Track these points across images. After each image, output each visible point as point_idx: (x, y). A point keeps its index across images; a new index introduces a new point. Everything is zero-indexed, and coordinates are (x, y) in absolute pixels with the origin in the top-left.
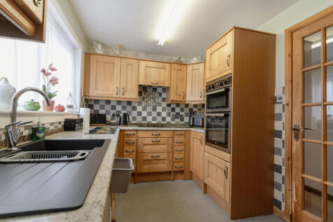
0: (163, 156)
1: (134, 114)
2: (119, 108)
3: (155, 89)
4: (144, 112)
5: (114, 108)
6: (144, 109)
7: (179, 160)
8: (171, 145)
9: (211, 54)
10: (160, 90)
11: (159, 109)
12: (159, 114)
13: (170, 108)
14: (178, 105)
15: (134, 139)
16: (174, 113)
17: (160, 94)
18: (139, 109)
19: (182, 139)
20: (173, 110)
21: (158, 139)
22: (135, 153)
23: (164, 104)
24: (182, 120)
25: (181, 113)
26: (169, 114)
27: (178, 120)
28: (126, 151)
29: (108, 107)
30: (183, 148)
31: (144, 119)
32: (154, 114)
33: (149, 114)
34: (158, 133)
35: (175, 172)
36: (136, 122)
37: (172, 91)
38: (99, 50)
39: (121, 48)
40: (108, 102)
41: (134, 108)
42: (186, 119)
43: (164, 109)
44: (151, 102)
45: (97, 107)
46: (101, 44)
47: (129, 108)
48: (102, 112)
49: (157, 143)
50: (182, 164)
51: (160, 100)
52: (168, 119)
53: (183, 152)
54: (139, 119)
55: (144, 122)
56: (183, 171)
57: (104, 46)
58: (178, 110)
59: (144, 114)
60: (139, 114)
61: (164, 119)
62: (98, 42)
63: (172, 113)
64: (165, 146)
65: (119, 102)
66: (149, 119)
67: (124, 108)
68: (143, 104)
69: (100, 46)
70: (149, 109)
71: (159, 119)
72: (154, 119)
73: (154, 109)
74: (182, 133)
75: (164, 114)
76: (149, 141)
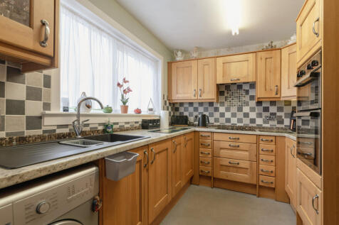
0: (244, 164)
1: (217, 115)
2: (201, 109)
3: (240, 87)
4: (228, 113)
5: (196, 109)
6: (228, 110)
7: (268, 173)
8: (254, 153)
9: (301, 25)
10: (246, 87)
11: (246, 109)
12: (246, 115)
13: (261, 108)
14: (273, 103)
15: (209, 141)
16: (268, 114)
17: (247, 92)
18: (222, 109)
19: (272, 147)
20: (266, 109)
21: (237, 144)
22: (210, 156)
23: (253, 103)
24: (281, 122)
25: (278, 114)
26: (259, 115)
27: (274, 123)
28: (202, 153)
29: (191, 109)
30: (273, 158)
31: (228, 120)
32: (240, 115)
33: (234, 115)
34: (237, 136)
35: (260, 186)
36: (218, 124)
37: (259, 86)
38: (179, 57)
39: (199, 49)
40: (191, 104)
41: (217, 109)
42: (287, 122)
43: (252, 110)
44: (236, 102)
45: (182, 109)
46: (182, 51)
47: (211, 109)
48: (186, 114)
49: (236, 148)
50: (272, 179)
51: (247, 98)
52: (259, 121)
53: (273, 164)
54: (222, 121)
55: (228, 124)
56: (274, 189)
57: (183, 52)
58: (273, 109)
59: (228, 115)
60: (222, 115)
61: (253, 121)
62: (178, 50)
63: (265, 114)
64: (247, 153)
65: (201, 104)
66: (234, 121)
67: (206, 109)
68: (227, 104)
69: (179, 53)
70: (234, 109)
71: (246, 121)
72: (240, 120)
73: (240, 109)
74: (270, 139)
75: (253, 115)
76: (226, 145)
